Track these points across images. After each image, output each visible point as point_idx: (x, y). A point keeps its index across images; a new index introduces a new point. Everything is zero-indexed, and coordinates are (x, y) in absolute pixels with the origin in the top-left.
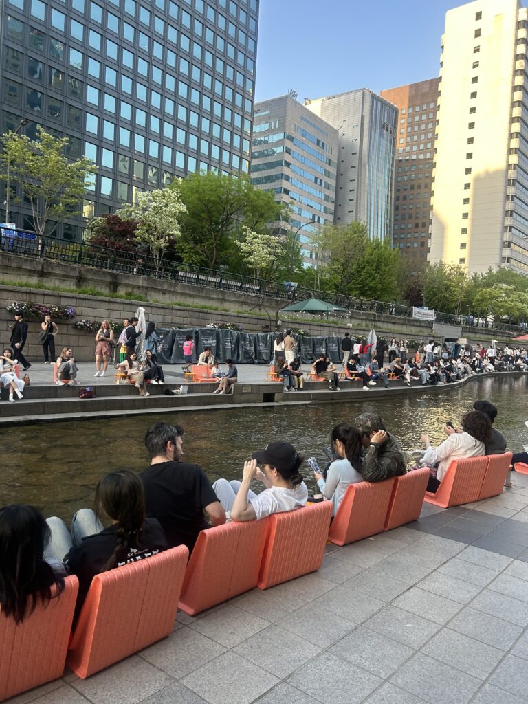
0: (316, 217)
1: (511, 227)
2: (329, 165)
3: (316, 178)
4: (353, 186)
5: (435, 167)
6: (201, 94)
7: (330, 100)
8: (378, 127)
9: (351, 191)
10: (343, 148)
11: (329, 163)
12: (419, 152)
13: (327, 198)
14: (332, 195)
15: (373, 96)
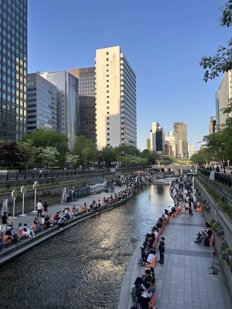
0: (50, 121)
1: (123, 128)
2: (53, 100)
3: (49, 106)
4: (64, 108)
5: (96, 100)
6: (7, 68)
7: (52, 74)
8: (72, 86)
9: (63, 110)
10: (59, 93)
11: (53, 99)
12: (89, 94)
13: (53, 113)
14: (55, 112)
15: (69, 74)
